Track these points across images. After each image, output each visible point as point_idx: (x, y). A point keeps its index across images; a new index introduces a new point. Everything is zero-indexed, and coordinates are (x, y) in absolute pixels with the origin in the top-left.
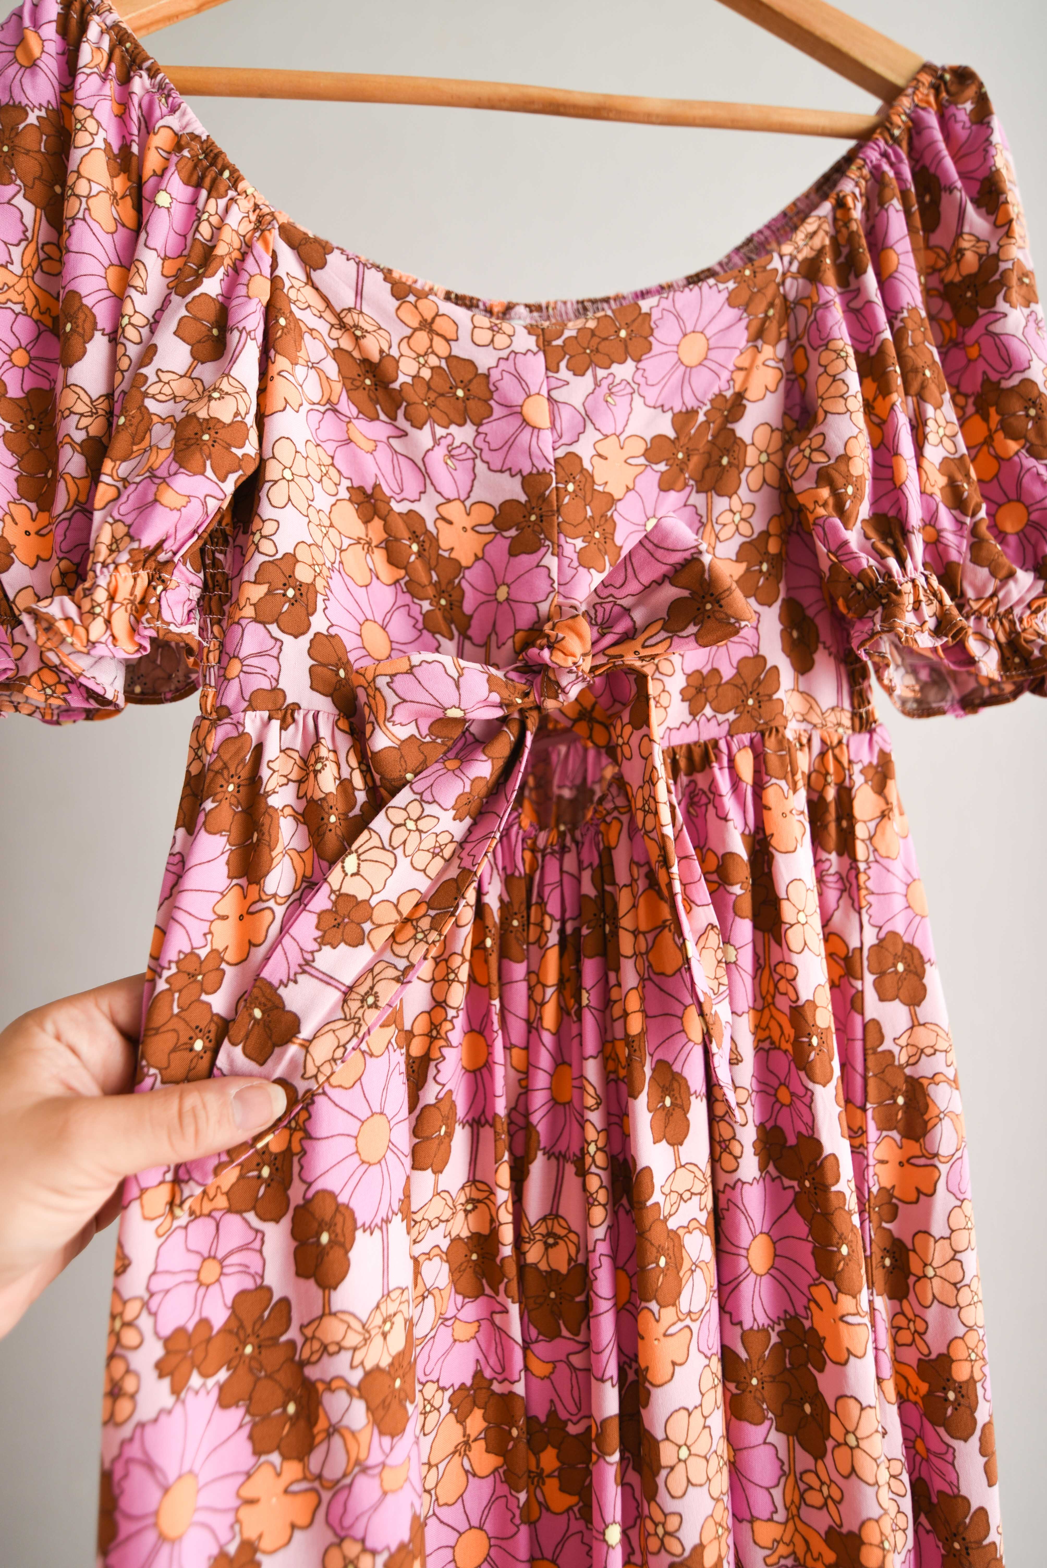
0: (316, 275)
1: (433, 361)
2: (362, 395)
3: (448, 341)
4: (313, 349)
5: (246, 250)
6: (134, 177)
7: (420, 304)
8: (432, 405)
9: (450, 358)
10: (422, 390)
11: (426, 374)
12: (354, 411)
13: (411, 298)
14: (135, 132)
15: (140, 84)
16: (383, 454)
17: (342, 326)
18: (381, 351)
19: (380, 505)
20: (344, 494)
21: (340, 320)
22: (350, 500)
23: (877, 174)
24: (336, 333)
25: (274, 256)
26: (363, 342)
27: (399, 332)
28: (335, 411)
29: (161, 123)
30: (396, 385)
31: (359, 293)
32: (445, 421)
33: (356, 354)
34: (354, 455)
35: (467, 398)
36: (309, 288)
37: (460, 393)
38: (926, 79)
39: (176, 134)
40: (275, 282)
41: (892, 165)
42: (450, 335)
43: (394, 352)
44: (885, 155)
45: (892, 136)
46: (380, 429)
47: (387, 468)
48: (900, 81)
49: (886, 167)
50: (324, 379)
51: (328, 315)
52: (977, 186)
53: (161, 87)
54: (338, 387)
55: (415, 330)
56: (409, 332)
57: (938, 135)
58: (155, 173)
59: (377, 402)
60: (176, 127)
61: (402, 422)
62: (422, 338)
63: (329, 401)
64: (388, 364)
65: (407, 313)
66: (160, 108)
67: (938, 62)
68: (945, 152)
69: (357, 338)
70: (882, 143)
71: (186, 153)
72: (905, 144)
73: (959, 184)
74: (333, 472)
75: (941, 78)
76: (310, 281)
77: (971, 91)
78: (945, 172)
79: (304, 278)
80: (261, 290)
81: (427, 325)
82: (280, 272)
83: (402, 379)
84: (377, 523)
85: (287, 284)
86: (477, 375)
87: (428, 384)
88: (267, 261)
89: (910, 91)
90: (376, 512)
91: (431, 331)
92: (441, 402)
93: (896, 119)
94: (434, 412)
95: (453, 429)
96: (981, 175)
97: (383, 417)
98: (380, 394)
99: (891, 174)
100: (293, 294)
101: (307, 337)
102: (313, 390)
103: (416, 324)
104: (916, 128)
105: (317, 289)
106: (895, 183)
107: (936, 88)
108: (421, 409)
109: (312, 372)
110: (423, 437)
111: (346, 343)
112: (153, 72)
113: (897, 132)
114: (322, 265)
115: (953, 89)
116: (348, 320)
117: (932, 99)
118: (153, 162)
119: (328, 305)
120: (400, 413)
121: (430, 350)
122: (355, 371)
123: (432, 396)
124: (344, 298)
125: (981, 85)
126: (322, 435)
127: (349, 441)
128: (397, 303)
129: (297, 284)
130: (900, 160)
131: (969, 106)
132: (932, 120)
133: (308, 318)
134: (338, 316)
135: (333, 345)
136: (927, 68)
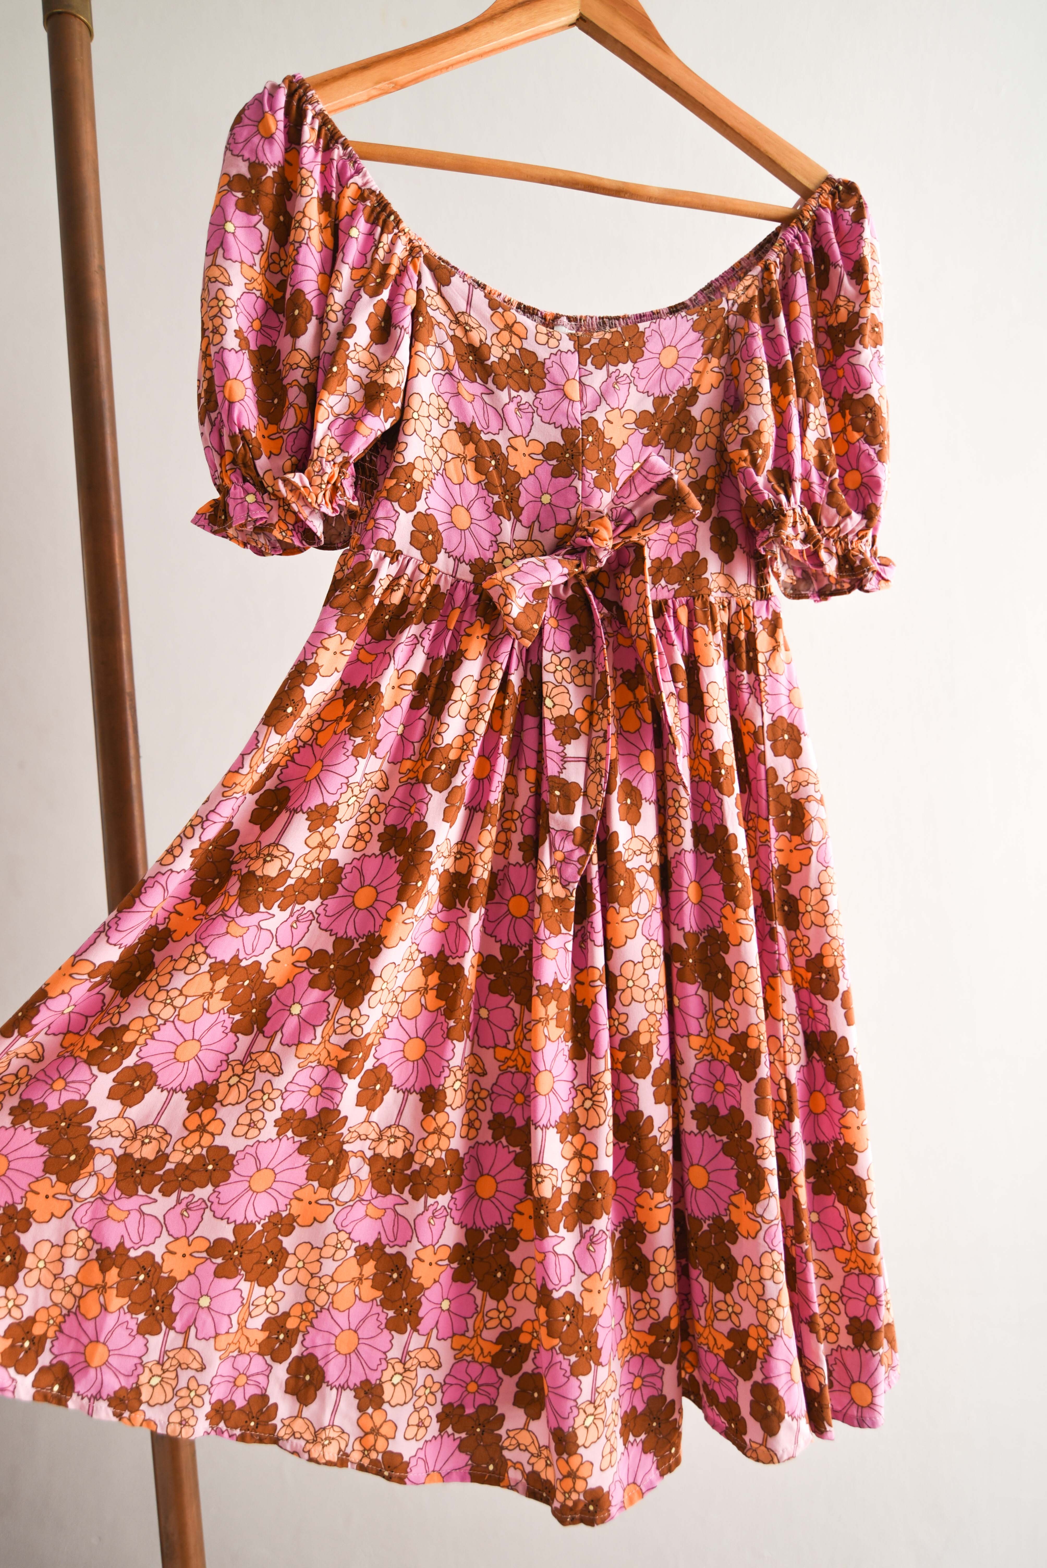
0: (444, 289)
1: (511, 350)
2: (467, 366)
3: (521, 339)
4: (440, 335)
5: (403, 270)
6: (333, 215)
7: (506, 314)
8: (510, 377)
9: (521, 349)
10: (504, 367)
11: (507, 357)
12: (462, 376)
13: (500, 310)
14: (334, 185)
15: (337, 153)
16: (478, 404)
17: (457, 322)
18: (481, 341)
19: (475, 435)
20: (452, 426)
21: (457, 318)
22: (456, 430)
23: (791, 251)
24: (453, 326)
25: (420, 275)
26: (470, 333)
27: (491, 330)
28: (451, 375)
29: (351, 181)
30: (489, 363)
31: (469, 303)
32: (517, 388)
33: (464, 340)
34: (461, 403)
35: (530, 375)
36: (438, 297)
37: (527, 371)
38: (827, 188)
39: (360, 188)
40: (419, 292)
41: (801, 245)
42: (523, 335)
43: (489, 342)
44: (797, 237)
45: (803, 225)
46: (476, 388)
47: (480, 413)
48: (811, 186)
49: (797, 247)
50: (445, 354)
51: (449, 314)
52: (851, 265)
53: (350, 157)
54: (453, 359)
55: (502, 330)
56: (498, 330)
57: (831, 229)
58: (347, 215)
59: (476, 371)
60: (360, 184)
61: (490, 385)
62: (505, 335)
63: (447, 368)
64: (484, 348)
65: (497, 319)
66: (350, 171)
67: (836, 176)
68: (834, 240)
69: (466, 331)
70: (796, 230)
71: (368, 203)
72: (810, 231)
73: (841, 263)
74: (447, 413)
75: (837, 188)
76: (440, 292)
77: (854, 201)
78: (833, 252)
79: (435, 290)
80: (411, 297)
81: (509, 328)
82: (423, 287)
83: (492, 359)
84: (471, 446)
85: (426, 294)
86: (537, 362)
87: (508, 363)
88: (416, 278)
89: (816, 195)
90: (471, 439)
91: (511, 332)
92: (515, 376)
93: (806, 214)
94: (510, 381)
95: (521, 393)
96: (855, 257)
97: (479, 380)
98: (478, 366)
99: (800, 252)
100: (429, 301)
101: (436, 327)
102: (438, 362)
103: (502, 327)
104: (817, 221)
105: (443, 298)
106: (802, 258)
107: (833, 194)
108: (503, 379)
109: (438, 350)
110: (503, 396)
111: (459, 333)
112: (345, 146)
113: (806, 223)
114: (448, 283)
115: (843, 196)
116: (462, 319)
117: (830, 202)
118: (346, 206)
119: (450, 308)
120: (490, 380)
121: (510, 344)
122: (463, 351)
123: (510, 371)
124: (460, 305)
125: (860, 197)
126: (442, 390)
127: (458, 394)
128: (491, 312)
129: (432, 294)
130: (807, 243)
131: (851, 210)
132: (829, 218)
133: (438, 316)
134: (455, 316)
135: (451, 333)
136: (829, 180)
